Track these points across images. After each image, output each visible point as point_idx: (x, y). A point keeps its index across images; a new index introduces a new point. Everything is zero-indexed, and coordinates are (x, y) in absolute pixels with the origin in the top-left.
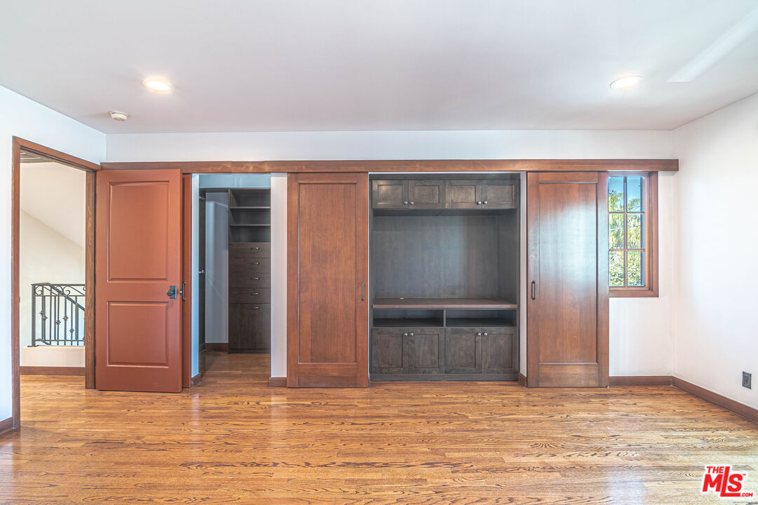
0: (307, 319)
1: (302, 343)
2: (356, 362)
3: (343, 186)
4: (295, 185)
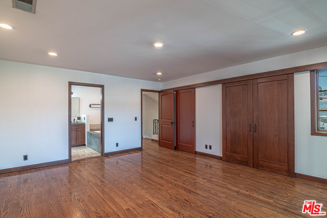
0: (229, 137)
1: (227, 145)
2: (248, 156)
3: (241, 86)
4: (224, 88)
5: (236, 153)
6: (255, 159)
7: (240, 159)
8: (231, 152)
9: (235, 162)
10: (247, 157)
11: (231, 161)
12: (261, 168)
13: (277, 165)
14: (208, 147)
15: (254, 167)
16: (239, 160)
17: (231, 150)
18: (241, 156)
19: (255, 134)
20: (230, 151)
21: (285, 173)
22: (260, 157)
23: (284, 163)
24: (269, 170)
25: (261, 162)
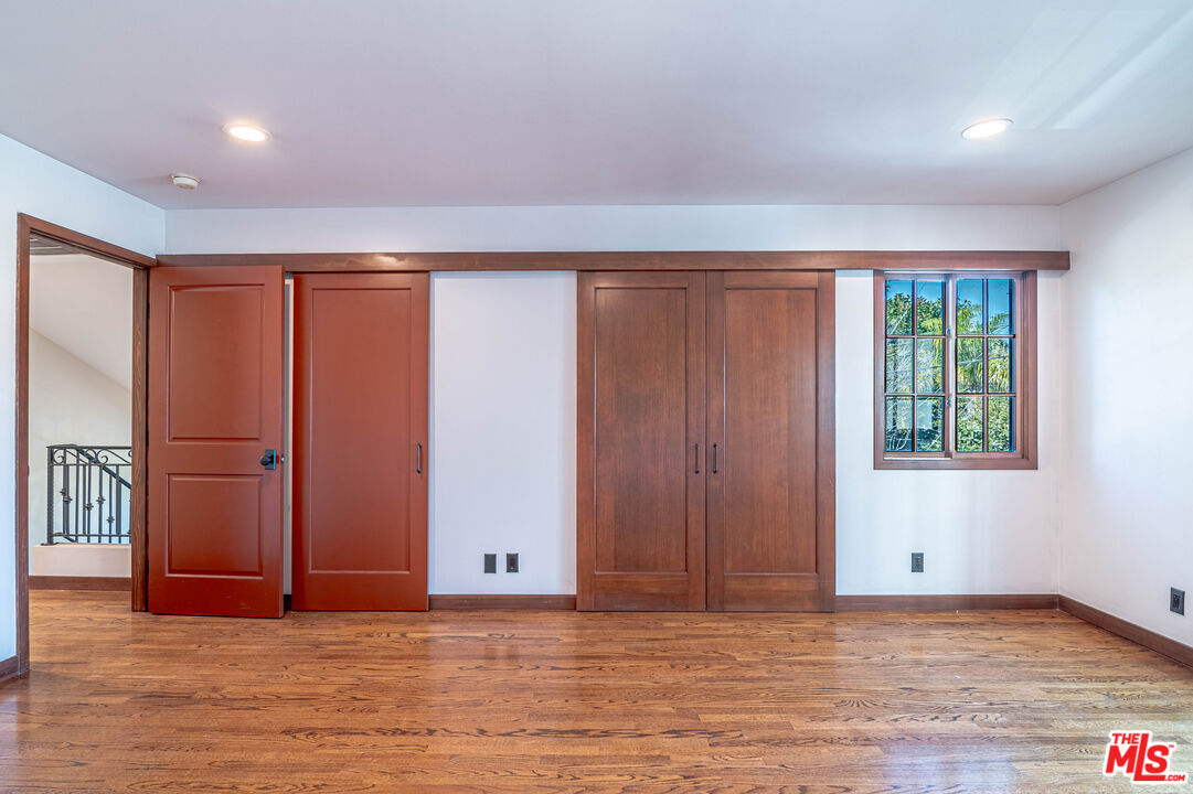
0: (608, 502)
1: (600, 540)
3: (663, 292)
5: (638, 567)
6: (712, 578)
7: (655, 590)
8: (616, 568)
9: (636, 608)
10: (682, 576)
11: (616, 607)
12: (733, 607)
13: (785, 585)
14: (501, 564)
15: (708, 608)
16: (652, 594)
17: (615, 558)
18: (660, 577)
19: (714, 482)
20: (613, 563)
21: (808, 606)
22: (728, 565)
23: (806, 571)
24: (762, 609)
25: (733, 585)
